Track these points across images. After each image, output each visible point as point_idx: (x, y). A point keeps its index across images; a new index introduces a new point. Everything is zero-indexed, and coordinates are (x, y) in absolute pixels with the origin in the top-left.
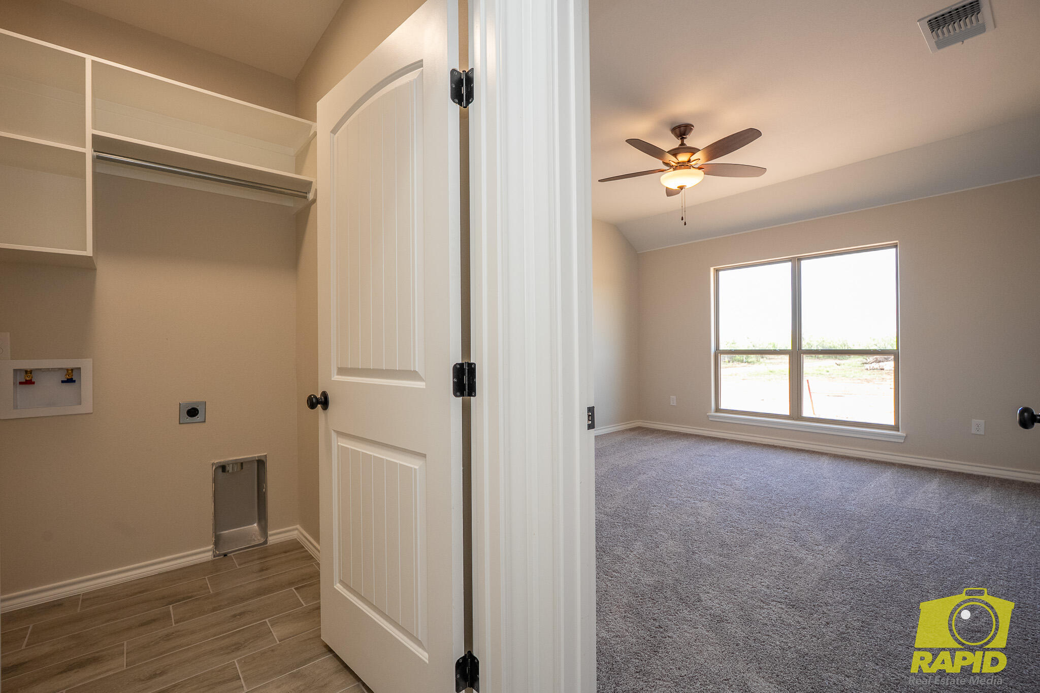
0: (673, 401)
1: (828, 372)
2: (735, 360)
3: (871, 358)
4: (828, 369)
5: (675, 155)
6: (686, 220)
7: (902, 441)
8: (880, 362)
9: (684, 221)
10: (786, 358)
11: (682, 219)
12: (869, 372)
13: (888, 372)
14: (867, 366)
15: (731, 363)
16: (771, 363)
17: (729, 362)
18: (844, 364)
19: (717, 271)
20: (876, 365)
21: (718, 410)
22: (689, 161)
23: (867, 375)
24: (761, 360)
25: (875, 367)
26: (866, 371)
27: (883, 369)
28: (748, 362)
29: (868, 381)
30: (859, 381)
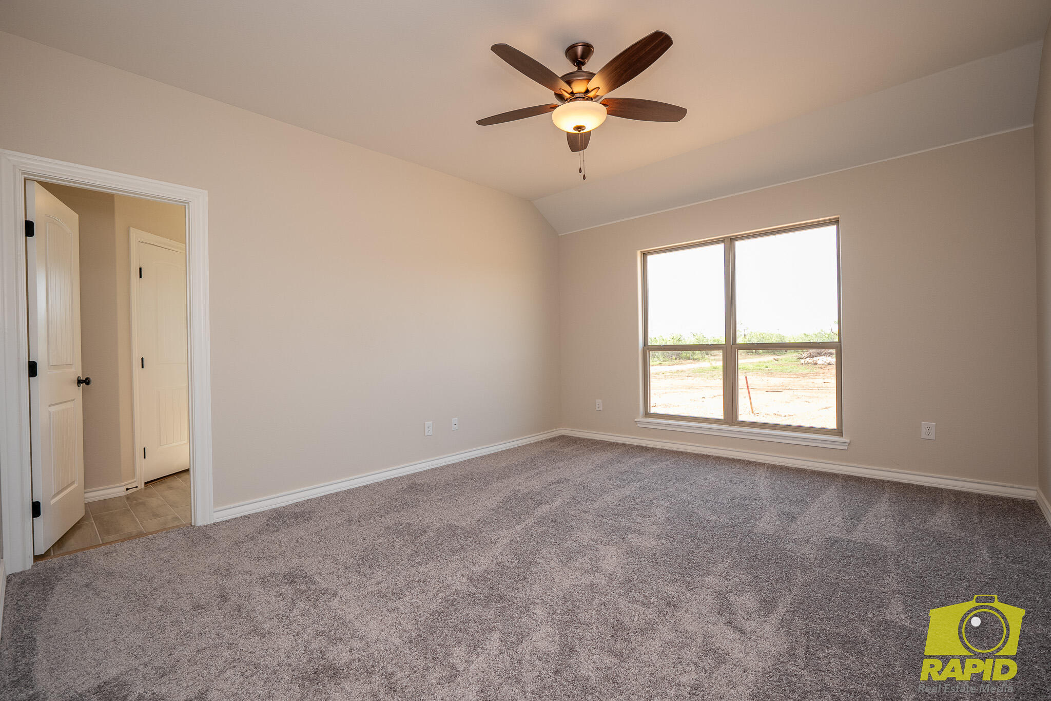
0: (599, 404)
1: (767, 367)
2: (682, 358)
3: (806, 353)
4: (767, 365)
5: (569, 83)
6: (586, 171)
7: (846, 448)
8: (813, 357)
9: (582, 174)
10: (719, 354)
11: (580, 172)
12: (804, 367)
13: (821, 366)
14: (802, 361)
15: (678, 360)
16: (715, 360)
17: (676, 359)
18: (781, 360)
19: (645, 254)
20: (809, 360)
21: (647, 414)
22: (587, 91)
23: (802, 370)
24: (706, 356)
25: (810, 361)
26: (801, 366)
27: (817, 364)
28: (694, 359)
29: (803, 376)
30: (795, 376)
